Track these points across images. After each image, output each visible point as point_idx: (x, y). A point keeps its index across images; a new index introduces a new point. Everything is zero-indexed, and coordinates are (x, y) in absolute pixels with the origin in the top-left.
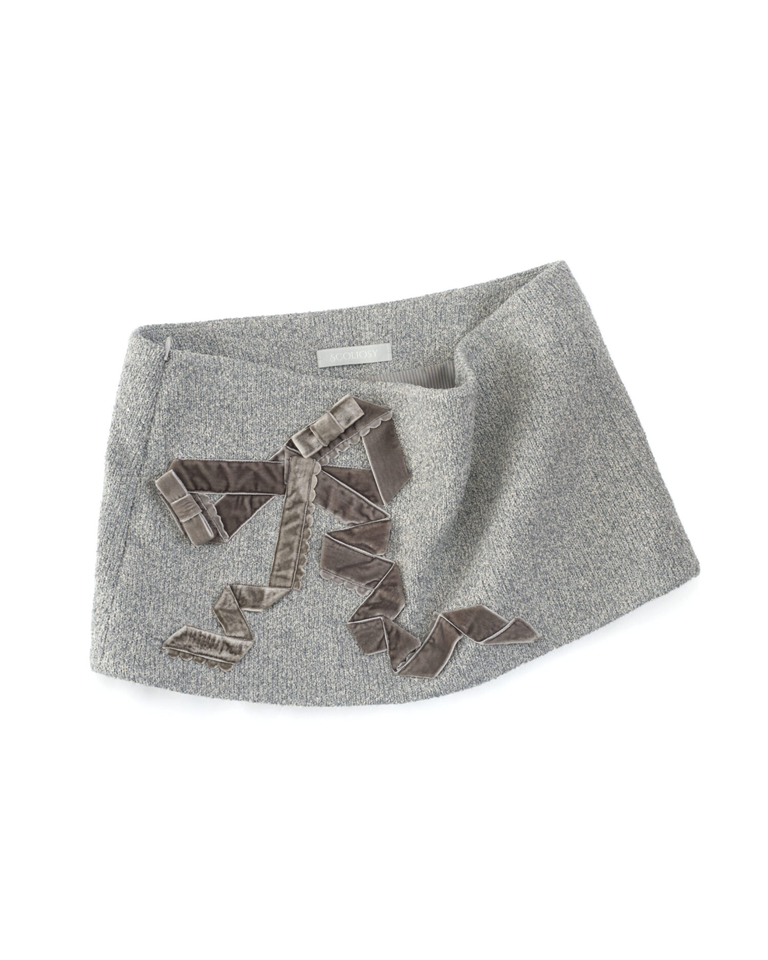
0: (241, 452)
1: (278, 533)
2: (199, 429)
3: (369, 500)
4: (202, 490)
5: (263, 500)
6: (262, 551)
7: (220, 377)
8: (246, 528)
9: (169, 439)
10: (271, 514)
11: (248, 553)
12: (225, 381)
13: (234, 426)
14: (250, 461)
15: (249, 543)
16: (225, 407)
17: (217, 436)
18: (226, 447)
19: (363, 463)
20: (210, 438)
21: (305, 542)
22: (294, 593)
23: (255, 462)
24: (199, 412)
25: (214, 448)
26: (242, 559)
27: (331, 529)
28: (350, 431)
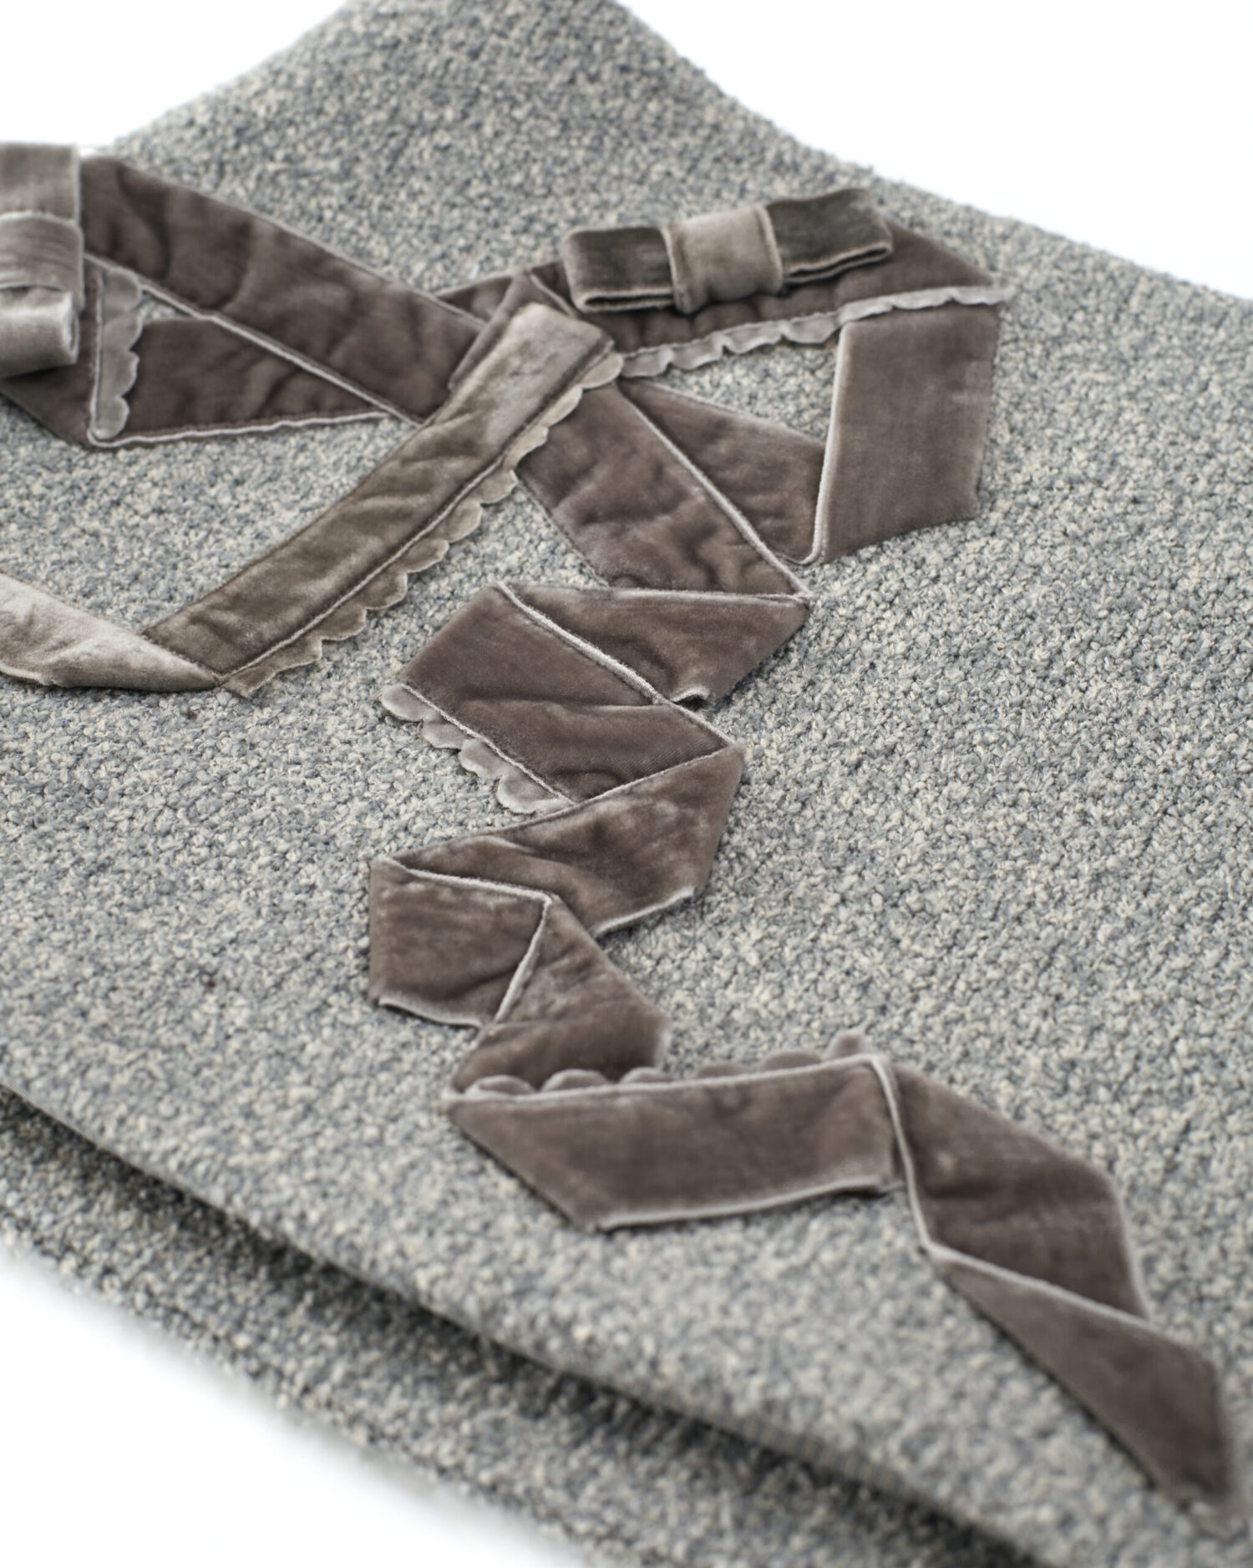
0: (347, 225)
3: (754, 524)
4: (132, 264)
5: (330, 400)
15: (172, 498)
18: (304, 182)
19: (800, 412)
20: (262, 126)
21: (395, 574)
22: (223, 697)
23: (379, 277)
25: (258, 168)
27: (537, 578)
28: (804, 297)
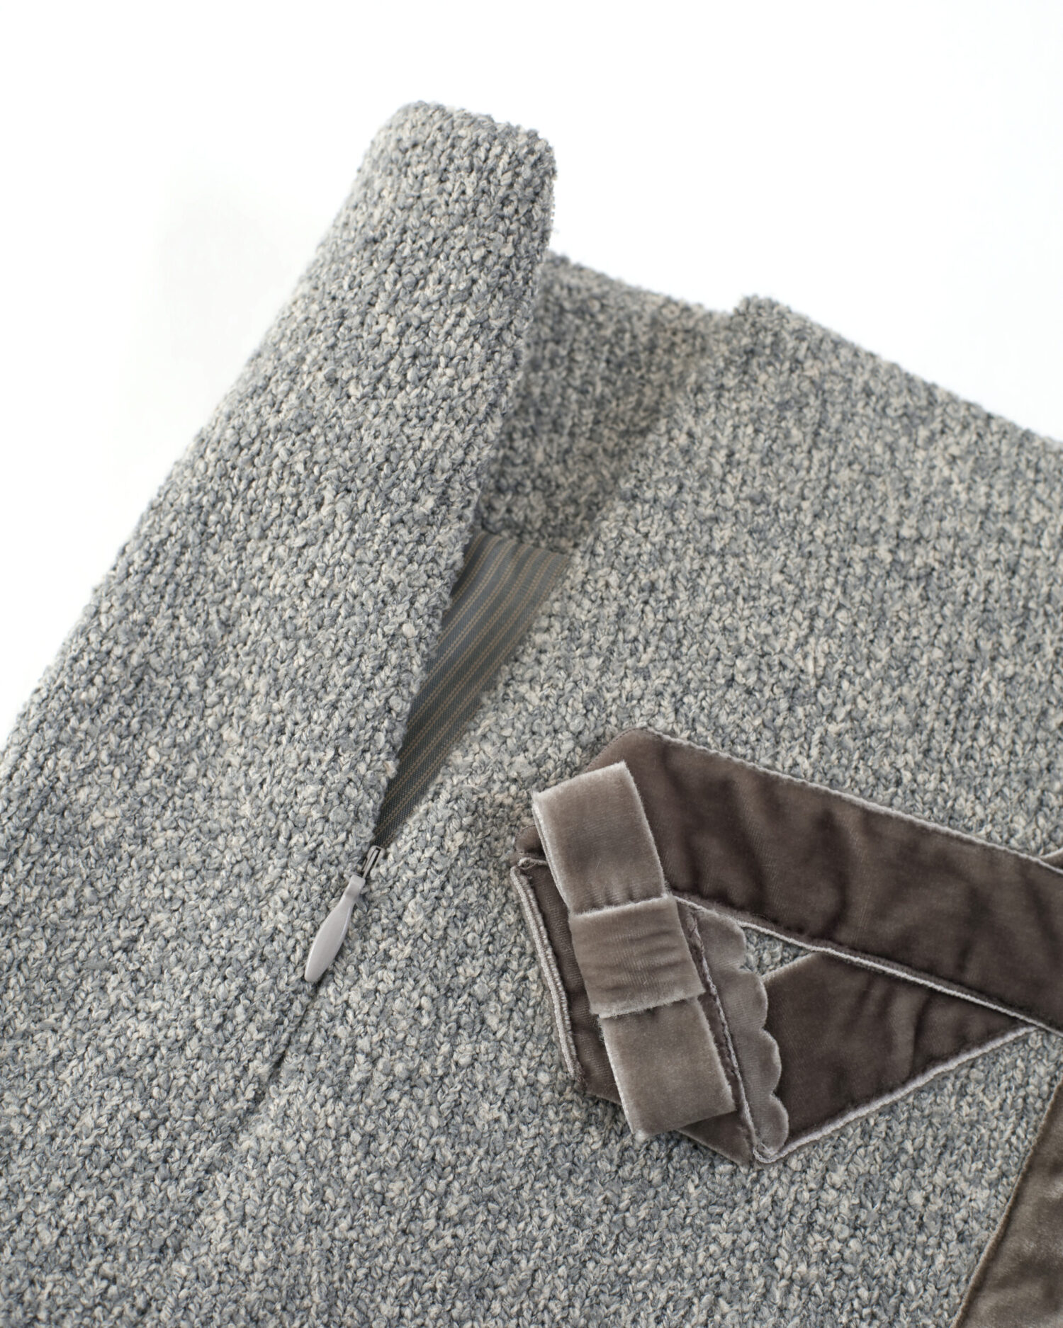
0: (931, 786)
1: (1003, 1203)
2: (776, 633)
4: (722, 899)
5: (976, 1026)
6: (911, 1260)
7: (920, 455)
8: (866, 1134)
9: (633, 631)
10: (991, 1106)
11: (847, 1254)
12: (936, 472)
13: (931, 664)
14: (966, 836)
15: (861, 1205)
16: (912, 572)
17: (845, 684)
18: (873, 741)
20: (813, 683)
23: (983, 846)
24: (795, 561)
25: (819, 731)
26: (814, 1271)
